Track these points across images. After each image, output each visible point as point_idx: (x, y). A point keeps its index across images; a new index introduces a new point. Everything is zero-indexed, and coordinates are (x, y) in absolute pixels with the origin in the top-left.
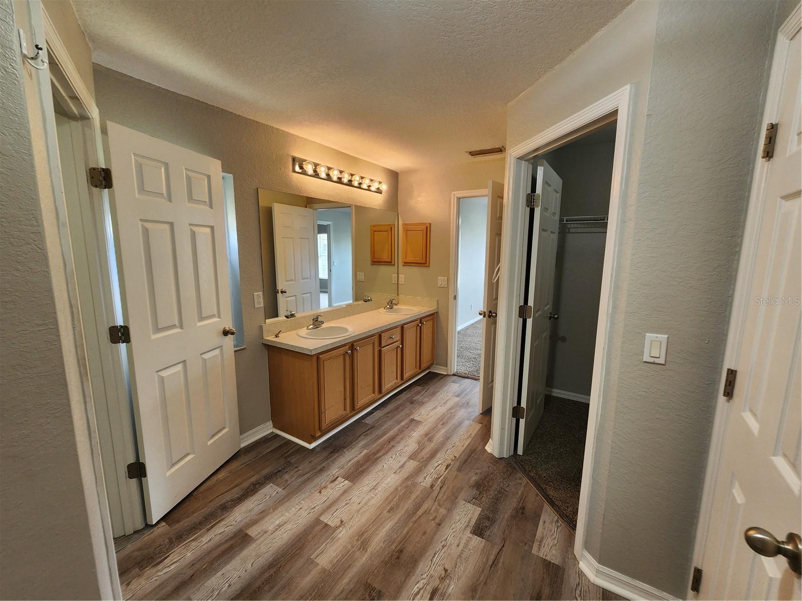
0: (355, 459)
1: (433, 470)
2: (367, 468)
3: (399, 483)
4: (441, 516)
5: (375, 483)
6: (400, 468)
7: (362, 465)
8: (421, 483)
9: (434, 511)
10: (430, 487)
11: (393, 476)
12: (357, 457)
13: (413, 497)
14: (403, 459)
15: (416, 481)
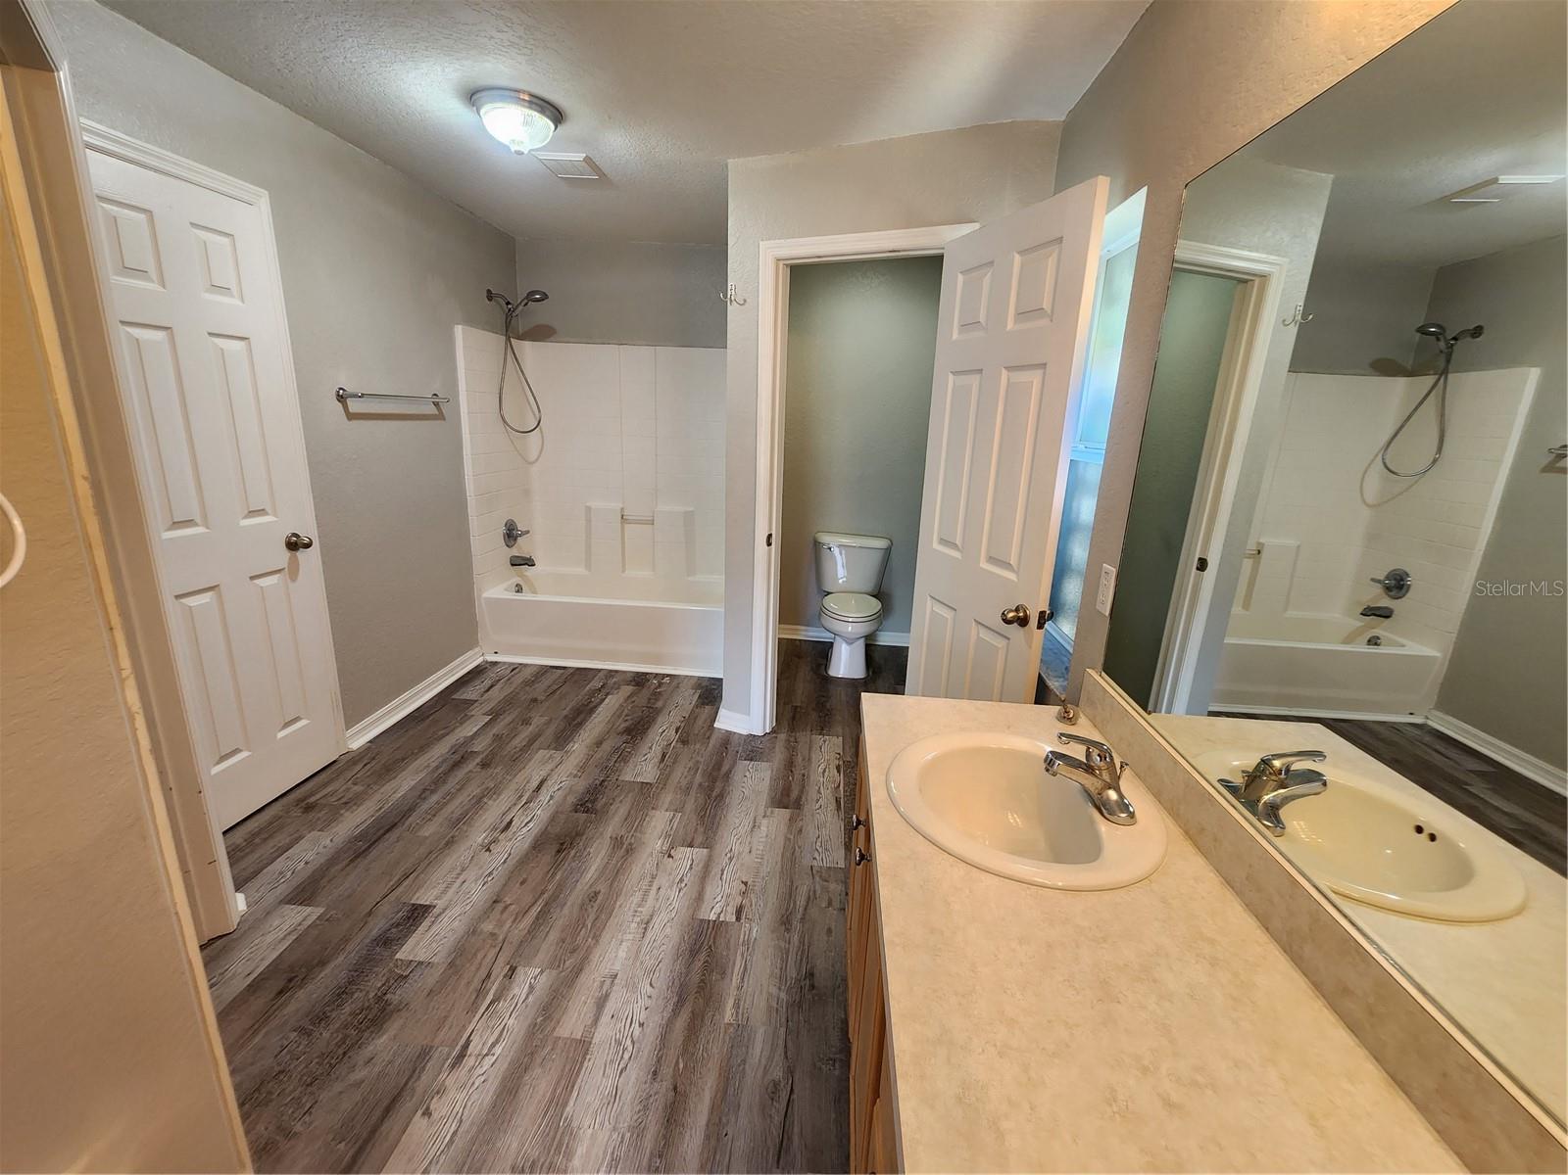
0: (735, 980)
1: (511, 1021)
2: (689, 965)
3: (595, 957)
4: (491, 917)
5: (649, 934)
6: (607, 996)
7: (707, 967)
8: (542, 972)
9: (505, 922)
10: (516, 967)
11: (617, 967)
12: (740, 988)
13: (554, 936)
14: (605, 1032)
15: (554, 972)
